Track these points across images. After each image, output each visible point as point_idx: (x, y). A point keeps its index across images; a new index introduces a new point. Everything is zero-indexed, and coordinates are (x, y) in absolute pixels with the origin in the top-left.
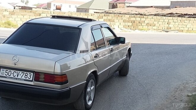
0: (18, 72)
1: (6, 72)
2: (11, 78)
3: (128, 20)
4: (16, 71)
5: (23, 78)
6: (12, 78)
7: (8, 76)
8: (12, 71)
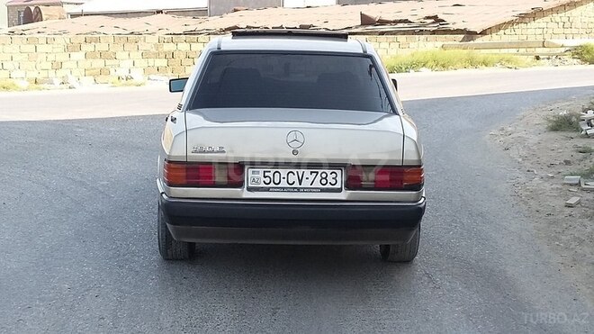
0: (300, 171)
1: (265, 177)
2: (284, 188)
3: (154, 50)
4: (295, 171)
5: (317, 184)
6: (287, 188)
7: (272, 185)
8: (284, 172)
